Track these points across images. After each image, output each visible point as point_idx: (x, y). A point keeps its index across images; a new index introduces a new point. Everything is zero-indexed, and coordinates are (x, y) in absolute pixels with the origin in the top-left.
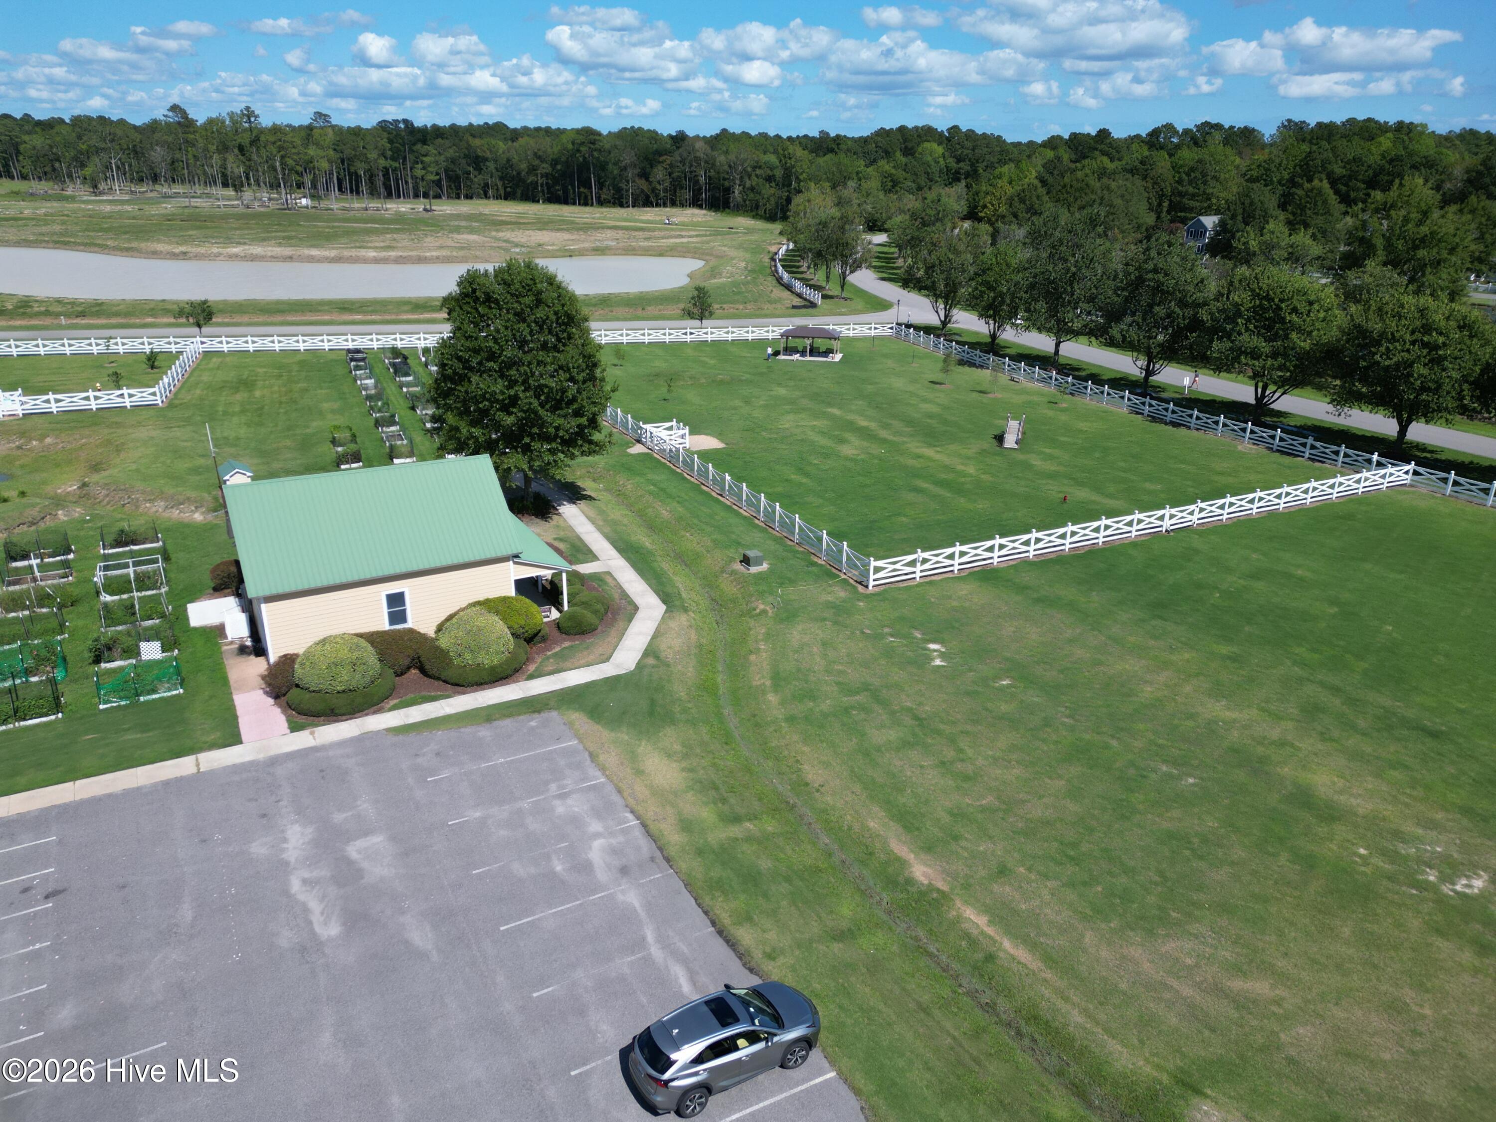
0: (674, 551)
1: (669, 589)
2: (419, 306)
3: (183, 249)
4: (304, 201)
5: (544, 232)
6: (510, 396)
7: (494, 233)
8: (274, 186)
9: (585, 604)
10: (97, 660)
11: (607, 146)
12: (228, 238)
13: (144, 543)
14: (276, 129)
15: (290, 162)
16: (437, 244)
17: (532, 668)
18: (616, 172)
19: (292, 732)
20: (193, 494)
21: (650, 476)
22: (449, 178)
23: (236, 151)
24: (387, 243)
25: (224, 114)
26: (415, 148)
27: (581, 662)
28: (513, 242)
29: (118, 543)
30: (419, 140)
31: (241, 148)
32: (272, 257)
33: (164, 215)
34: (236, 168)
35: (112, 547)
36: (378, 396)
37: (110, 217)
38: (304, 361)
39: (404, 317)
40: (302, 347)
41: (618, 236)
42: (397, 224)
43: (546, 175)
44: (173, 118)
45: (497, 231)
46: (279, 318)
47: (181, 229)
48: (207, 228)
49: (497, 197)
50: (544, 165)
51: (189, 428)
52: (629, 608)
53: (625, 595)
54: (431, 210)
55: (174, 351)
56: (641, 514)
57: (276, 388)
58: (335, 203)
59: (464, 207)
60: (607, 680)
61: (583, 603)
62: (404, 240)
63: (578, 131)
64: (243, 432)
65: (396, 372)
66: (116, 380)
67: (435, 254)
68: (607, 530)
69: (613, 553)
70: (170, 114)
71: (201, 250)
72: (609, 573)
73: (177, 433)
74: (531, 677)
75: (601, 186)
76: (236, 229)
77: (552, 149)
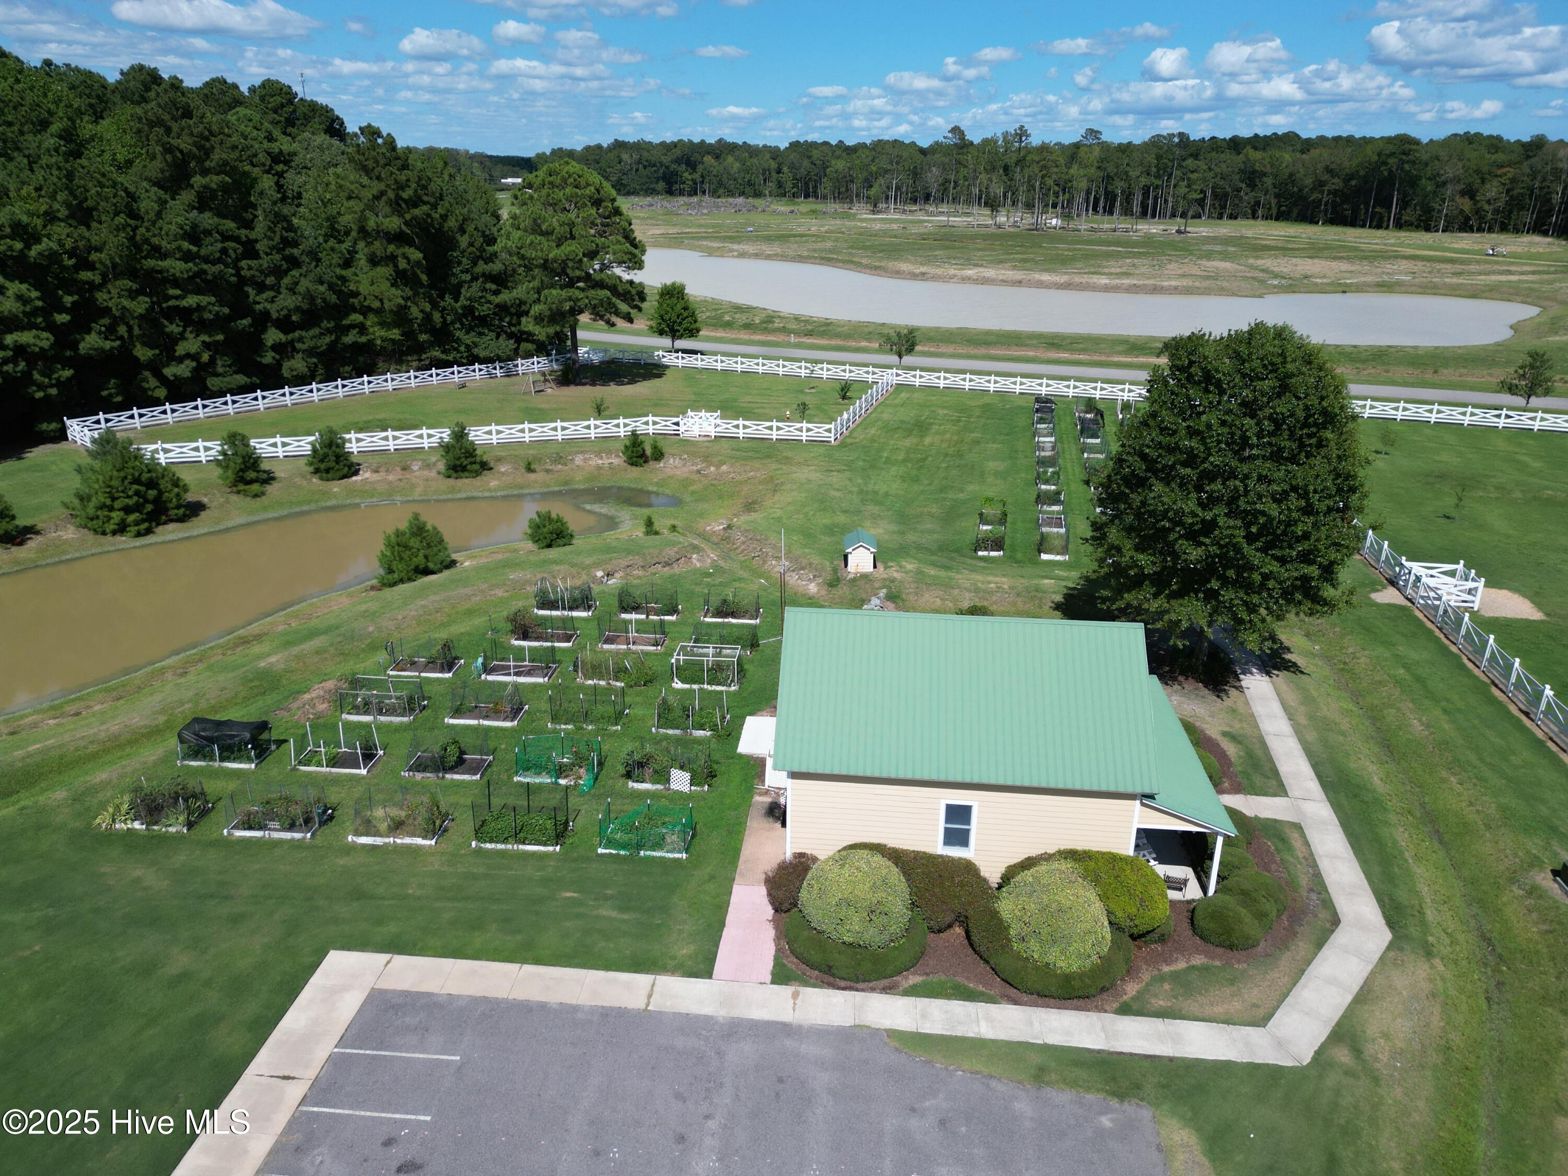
0: (1422, 805)
1: (1402, 895)
2: (1135, 346)
3: (923, 269)
4: (1054, 221)
5: (1316, 261)
6: (1203, 521)
7: (1251, 261)
8: (1029, 206)
9: (1246, 896)
10: (628, 775)
11: (1425, 157)
12: (969, 260)
13: (743, 617)
14: (1044, 148)
15: (1050, 182)
16: (1180, 272)
17: (1131, 989)
18: (1429, 188)
19: (773, 982)
20: (816, 560)
21: (1402, 650)
22: (1215, 195)
23: (1001, 171)
24: (1124, 270)
25: (999, 135)
26: (1184, 164)
27: (1218, 1010)
28: (1273, 272)
29: (720, 613)
30: (1191, 155)
31: (1006, 169)
32: (1003, 281)
33: (921, 234)
34: (998, 189)
35: (713, 616)
36: (1051, 462)
37: (876, 235)
38: (989, 405)
39: (1116, 359)
40: (992, 387)
41: (1416, 269)
42: (1142, 247)
43: (1335, 193)
44: (953, 140)
45: (1257, 257)
46: (982, 351)
47: (930, 249)
48: (954, 248)
49: (1266, 217)
50: (1336, 180)
51: (847, 474)
52: (1323, 915)
53: (1319, 884)
54: (1186, 232)
55: (870, 380)
56: (1374, 716)
57: (948, 436)
58: (1085, 223)
59: (1226, 228)
60: (1253, 1069)
61: (1244, 893)
62: (1144, 266)
63: (1389, 140)
64: (896, 487)
65: (1082, 431)
66: (803, 412)
67: (1173, 283)
68: (1311, 736)
69: (1313, 786)
70: (950, 135)
71: (939, 271)
72: (1298, 827)
73: (836, 479)
74: (1125, 1010)
75: (1404, 204)
76: (980, 250)
77: (1348, 161)
